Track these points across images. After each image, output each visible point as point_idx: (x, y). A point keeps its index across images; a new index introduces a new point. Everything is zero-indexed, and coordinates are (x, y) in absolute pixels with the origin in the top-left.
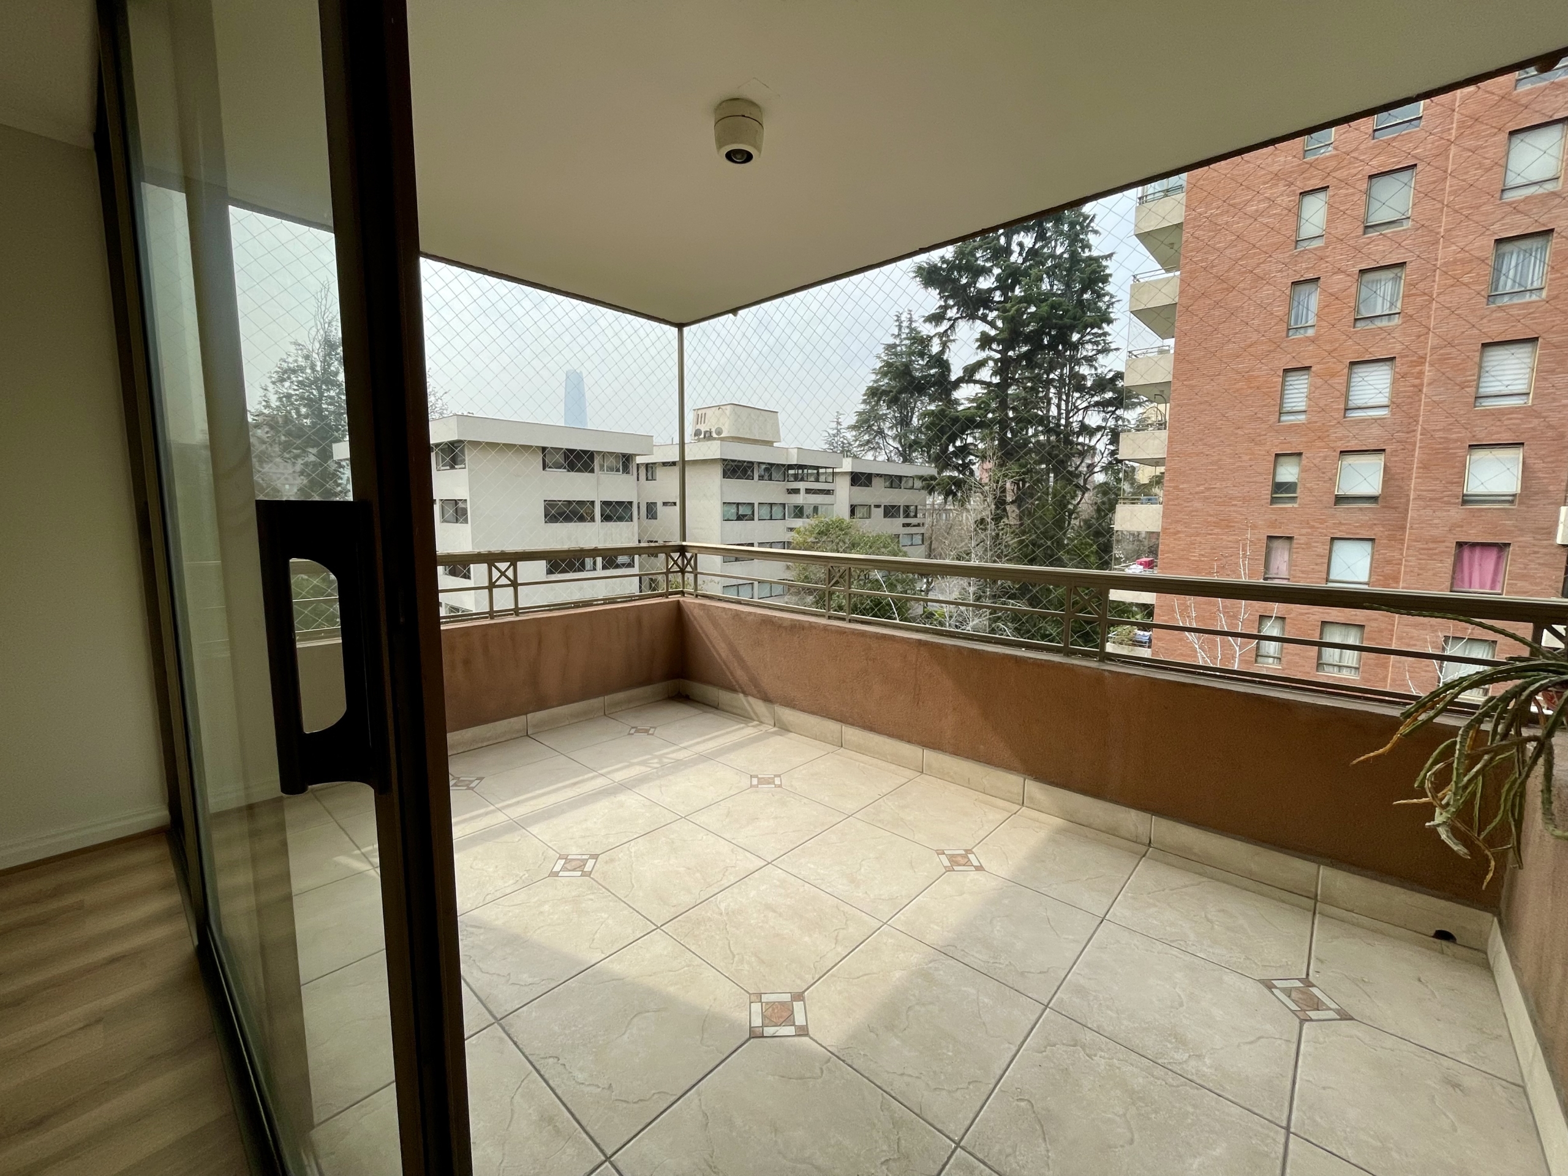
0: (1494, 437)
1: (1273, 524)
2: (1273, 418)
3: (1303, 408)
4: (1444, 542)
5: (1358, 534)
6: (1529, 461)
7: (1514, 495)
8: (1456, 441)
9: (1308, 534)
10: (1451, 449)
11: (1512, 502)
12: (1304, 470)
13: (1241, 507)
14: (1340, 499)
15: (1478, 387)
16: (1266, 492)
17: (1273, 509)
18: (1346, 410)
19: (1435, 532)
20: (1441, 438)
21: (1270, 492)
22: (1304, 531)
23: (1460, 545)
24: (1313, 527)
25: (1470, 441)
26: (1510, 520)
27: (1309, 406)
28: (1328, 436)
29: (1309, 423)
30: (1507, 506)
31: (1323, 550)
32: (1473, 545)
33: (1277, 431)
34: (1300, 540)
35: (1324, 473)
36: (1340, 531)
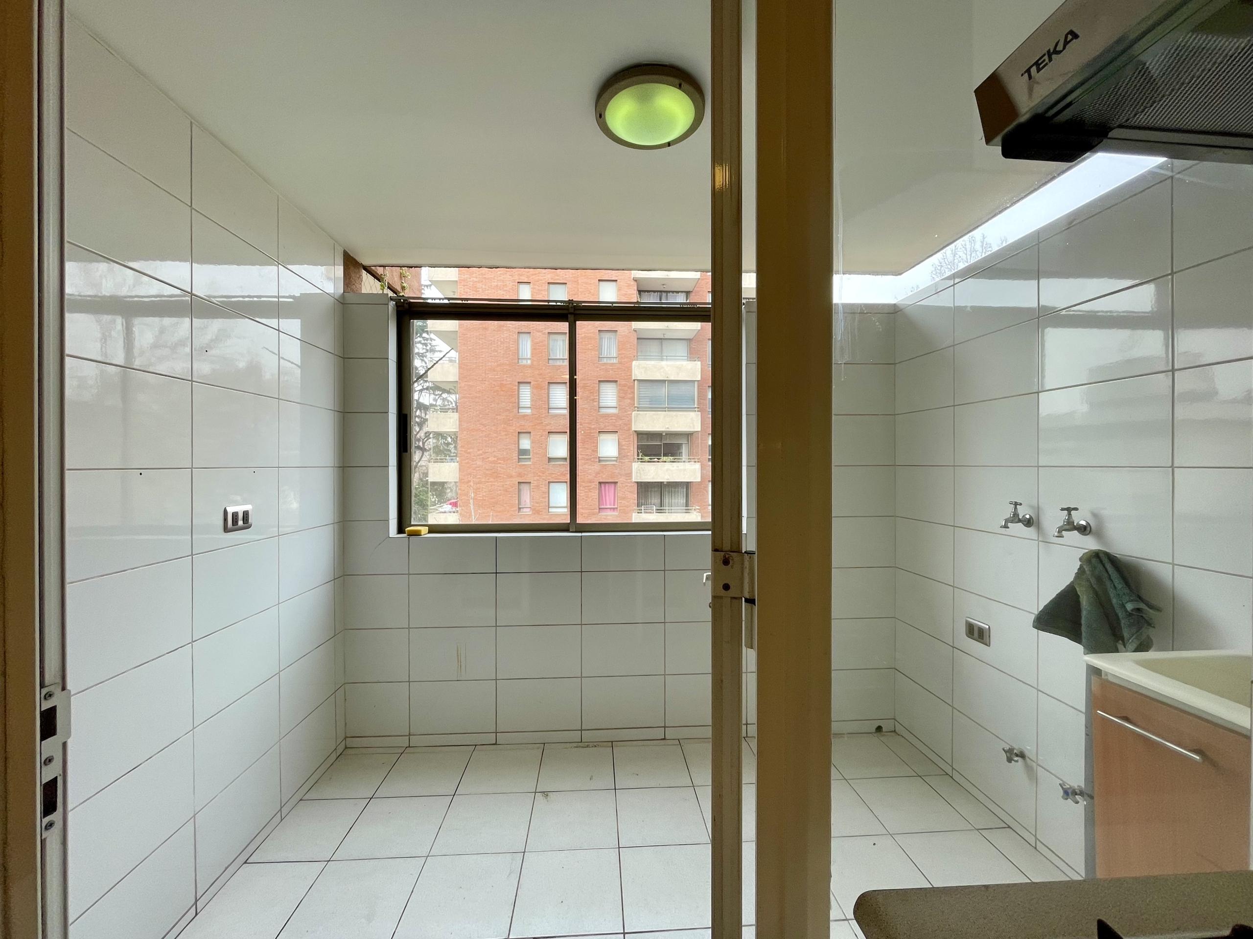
0: (607, 428)
1: (520, 475)
2: (515, 410)
3: (529, 406)
4: (594, 482)
5: (560, 479)
6: (620, 441)
7: (617, 458)
8: (594, 429)
9: (538, 480)
10: (592, 433)
11: (616, 461)
12: (532, 442)
13: (503, 464)
14: (550, 459)
15: (599, 403)
16: (515, 455)
17: (520, 465)
18: (549, 408)
19: (590, 477)
20: (588, 427)
21: (517, 455)
22: (535, 478)
23: (600, 483)
24: (540, 476)
25: (599, 429)
26: (616, 470)
27: (532, 405)
28: (542, 423)
29: (532, 415)
30: (615, 463)
31: (544, 489)
32: (605, 483)
33: (518, 418)
34: (534, 483)
35: (542, 444)
36: (552, 478)
